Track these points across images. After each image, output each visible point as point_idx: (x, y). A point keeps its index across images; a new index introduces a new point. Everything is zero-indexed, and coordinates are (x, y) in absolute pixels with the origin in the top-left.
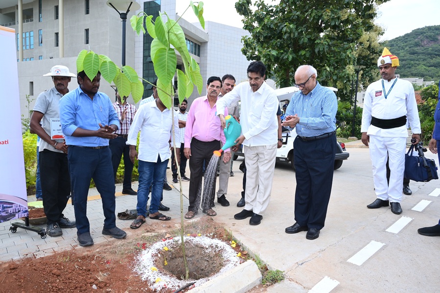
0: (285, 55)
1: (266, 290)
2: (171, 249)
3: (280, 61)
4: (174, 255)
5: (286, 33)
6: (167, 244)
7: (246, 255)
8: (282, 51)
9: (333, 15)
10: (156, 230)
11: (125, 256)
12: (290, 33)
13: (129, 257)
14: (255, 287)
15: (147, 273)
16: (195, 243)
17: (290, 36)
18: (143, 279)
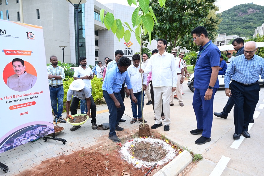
0: (165, 26)
1: (196, 165)
2: (135, 146)
3: (162, 29)
4: (136, 149)
5: (165, 12)
6: (132, 143)
7: (176, 146)
8: (163, 24)
9: (192, 1)
10: (122, 136)
11: (113, 151)
12: (167, 13)
13: (115, 151)
14: (190, 163)
15: (130, 160)
16: (146, 142)
17: (167, 14)
18: (129, 163)
